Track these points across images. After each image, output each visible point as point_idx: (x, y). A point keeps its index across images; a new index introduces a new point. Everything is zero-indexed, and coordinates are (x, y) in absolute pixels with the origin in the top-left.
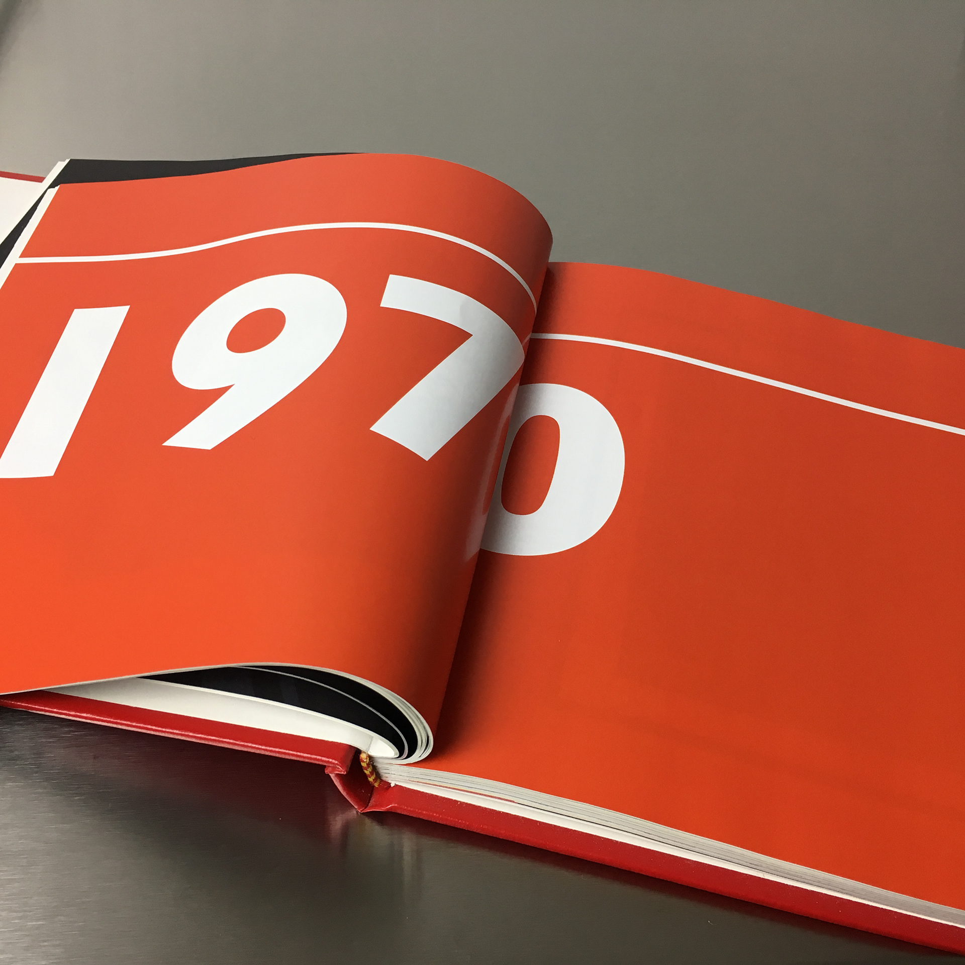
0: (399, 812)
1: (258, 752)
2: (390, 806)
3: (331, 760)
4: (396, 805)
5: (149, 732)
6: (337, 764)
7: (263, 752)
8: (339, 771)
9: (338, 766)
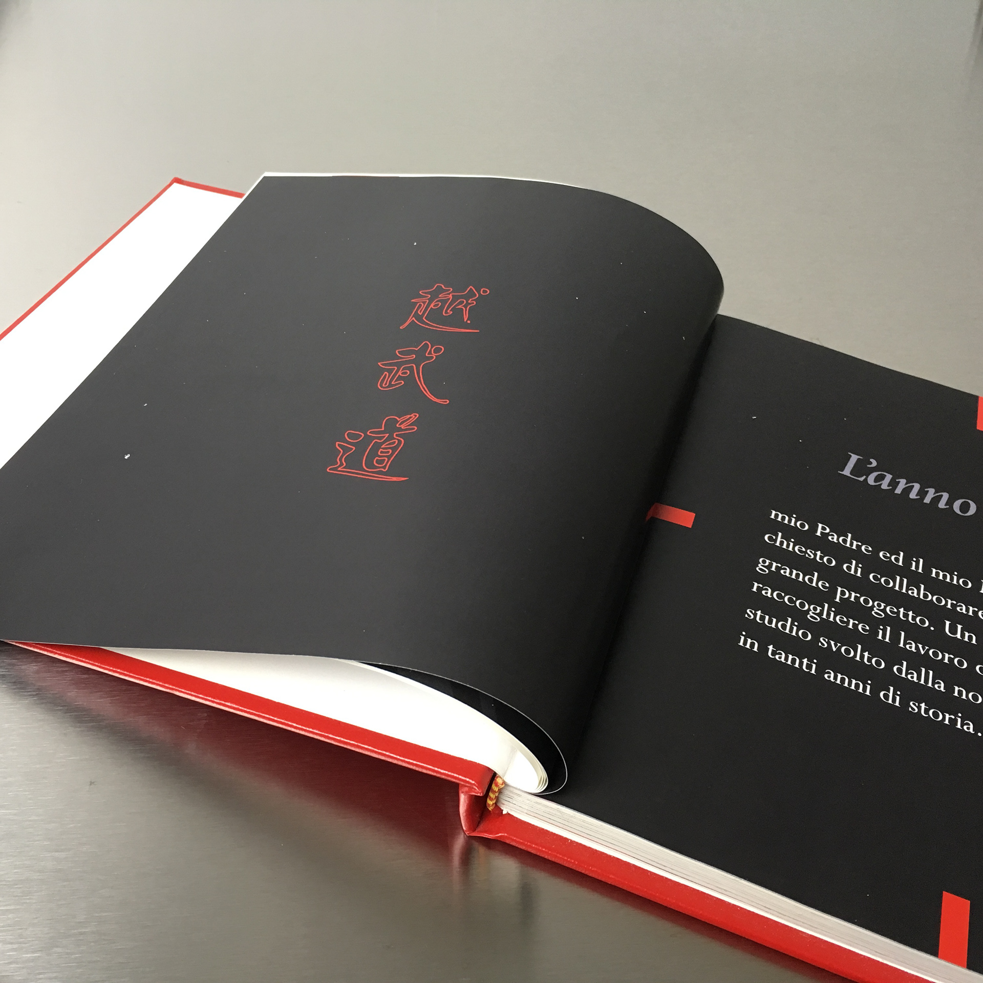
0: (508, 842)
1: (395, 762)
2: (500, 834)
3: (468, 780)
4: (506, 835)
5: (289, 728)
6: (474, 784)
7: (400, 763)
8: (475, 793)
9: (475, 787)
